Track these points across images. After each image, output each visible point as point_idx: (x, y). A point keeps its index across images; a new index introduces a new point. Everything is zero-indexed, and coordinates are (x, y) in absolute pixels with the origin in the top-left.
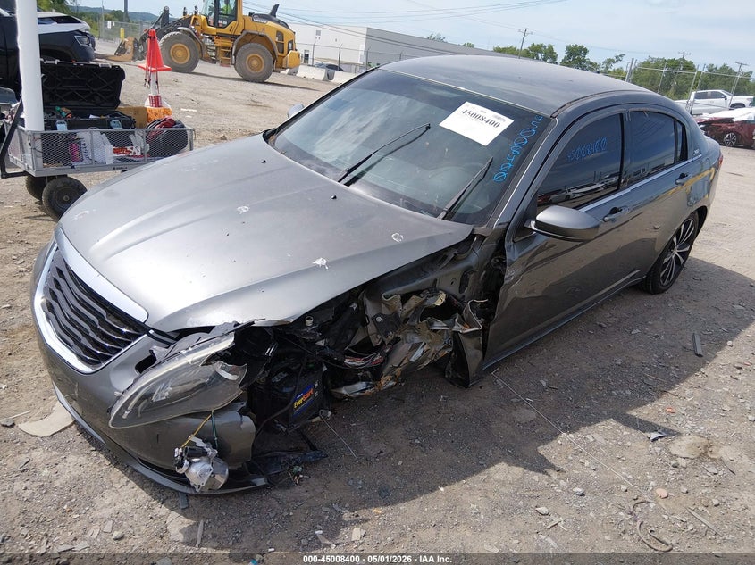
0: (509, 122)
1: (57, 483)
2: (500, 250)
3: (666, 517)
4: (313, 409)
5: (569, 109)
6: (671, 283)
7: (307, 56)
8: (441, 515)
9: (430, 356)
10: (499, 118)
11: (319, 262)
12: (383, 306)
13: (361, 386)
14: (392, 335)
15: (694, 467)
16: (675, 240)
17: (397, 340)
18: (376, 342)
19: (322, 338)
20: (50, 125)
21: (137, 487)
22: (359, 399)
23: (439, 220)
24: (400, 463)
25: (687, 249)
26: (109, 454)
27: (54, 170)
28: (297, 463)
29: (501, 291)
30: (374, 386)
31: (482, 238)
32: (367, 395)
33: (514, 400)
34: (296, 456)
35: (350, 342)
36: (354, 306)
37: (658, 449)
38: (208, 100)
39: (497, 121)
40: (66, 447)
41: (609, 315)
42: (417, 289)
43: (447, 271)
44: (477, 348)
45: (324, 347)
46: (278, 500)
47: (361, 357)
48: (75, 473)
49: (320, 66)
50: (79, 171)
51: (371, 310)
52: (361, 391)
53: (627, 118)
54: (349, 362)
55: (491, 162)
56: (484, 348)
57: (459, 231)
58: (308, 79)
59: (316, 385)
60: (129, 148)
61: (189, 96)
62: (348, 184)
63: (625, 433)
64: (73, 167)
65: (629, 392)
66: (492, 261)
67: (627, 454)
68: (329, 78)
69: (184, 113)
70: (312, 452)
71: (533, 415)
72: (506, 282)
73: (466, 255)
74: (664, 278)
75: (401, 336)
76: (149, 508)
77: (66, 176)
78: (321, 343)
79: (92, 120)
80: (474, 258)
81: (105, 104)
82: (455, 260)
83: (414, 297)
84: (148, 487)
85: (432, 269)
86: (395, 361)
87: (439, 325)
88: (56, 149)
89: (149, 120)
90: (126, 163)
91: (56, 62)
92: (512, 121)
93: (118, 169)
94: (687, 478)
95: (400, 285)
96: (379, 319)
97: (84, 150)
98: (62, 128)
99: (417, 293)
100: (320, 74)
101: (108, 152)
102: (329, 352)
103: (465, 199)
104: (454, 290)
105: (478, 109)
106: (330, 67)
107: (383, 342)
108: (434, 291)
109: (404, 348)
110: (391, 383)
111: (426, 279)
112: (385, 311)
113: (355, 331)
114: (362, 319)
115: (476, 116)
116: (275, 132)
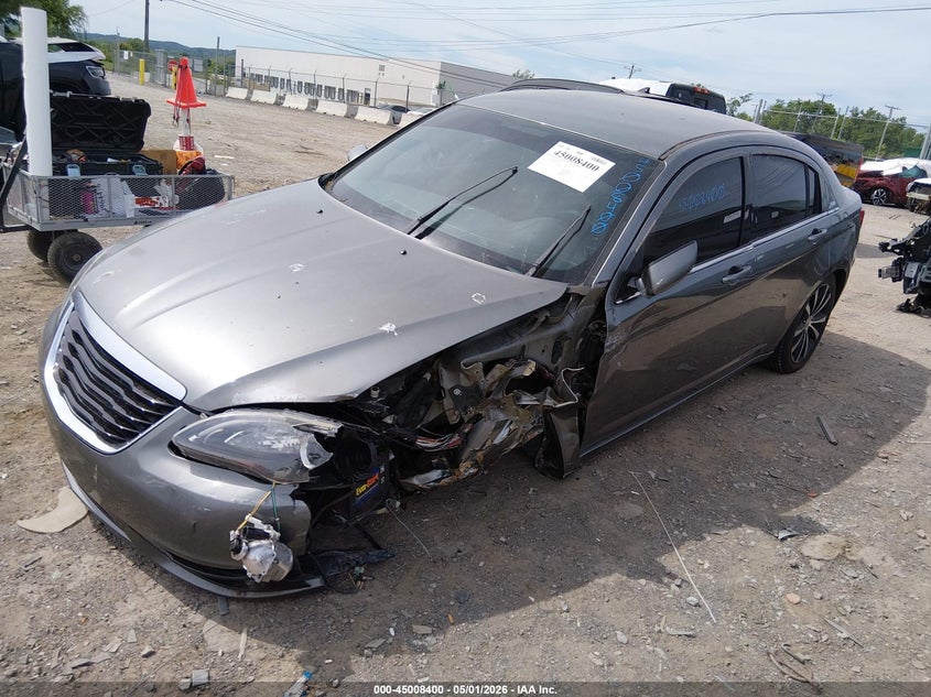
0: (609, 165)
1: (70, 586)
2: (599, 312)
3: (796, 627)
4: (378, 498)
5: (680, 151)
6: (804, 361)
7: (368, 96)
8: (530, 623)
9: (517, 437)
10: (598, 161)
11: (386, 328)
12: (462, 376)
13: (435, 474)
14: (472, 411)
15: (830, 570)
16: (808, 308)
17: (477, 418)
18: (454, 420)
19: (390, 412)
20: (59, 168)
21: (166, 592)
22: (434, 491)
23: (527, 278)
24: (481, 564)
25: (823, 320)
26: (132, 553)
27: (62, 224)
28: (358, 564)
29: (601, 362)
30: (451, 474)
31: (579, 297)
32: (441, 487)
33: (618, 493)
34: (356, 556)
35: (422, 420)
36: (428, 376)
37: (787, 550)
38: (248, 146)
39: (596, 164)
40: (81, 545)
41: (730, 398)
42: (501, 357)
43: (536, 337)
44: (572, 431)
45: (392, 425)
46: (336, 605)
47: (435, 438)
48: (93, 575)
49: (384, 107)
50: (92, 225)
51: (447, 381)
52: (436, 481)
53: (748, 161)
54: (421, 443)
55: (588, 211)
56: (581, 430)
57: (552, 291)
58: (369, 123)
59: (383, 469)
60: (154, 198)
61: (226, 141)
62: (420, 237)
63: (748, 531)
64: (86, 220)
65: (753, 485)
66: (591, 326)
67: (751, 555)
68: (395, 121)
69: (219, 160)
70: (377, 552)
71: (639, 510)
72: (606, 351)
73: (559, 318)
74: (795, 354)
75: (483, 412)
76: (181, 614)
77: (76, 231)
78: (389, 420)
79: (110, 164)
80: (568, 322)
81: (125, 146)
82: (546, 324)
83: (498, 366)
84: (180, 591)
85: (520, 335)
86: (475, 444)
87: (527, 400)
88: (67, 197)
89: (178, 165)
90: (151, 216)
91: (68, 94)
92: (613, 164)
93: (141, 223)
94: (821, 582)
95: (481, 352)
96: (457, 392)
97: (99, 200)
98: (74, 173)
99: (503, 361)
100: (384, 117)
101: (128, 203)
102: (397, 429)
103: (558, 253)
104: (546, 359)
105: (574, 150)
106: (396, 108)
107: (462, 420)
108: (521, 359)
109: (486, 427)
110: (472, 471)
111: (513, 345)
112: (465, 382)
113: (428, 406)
114: (436, 391)
115: (571, 158)
116: (334, 177)
